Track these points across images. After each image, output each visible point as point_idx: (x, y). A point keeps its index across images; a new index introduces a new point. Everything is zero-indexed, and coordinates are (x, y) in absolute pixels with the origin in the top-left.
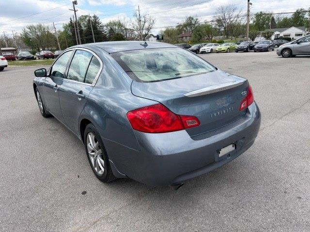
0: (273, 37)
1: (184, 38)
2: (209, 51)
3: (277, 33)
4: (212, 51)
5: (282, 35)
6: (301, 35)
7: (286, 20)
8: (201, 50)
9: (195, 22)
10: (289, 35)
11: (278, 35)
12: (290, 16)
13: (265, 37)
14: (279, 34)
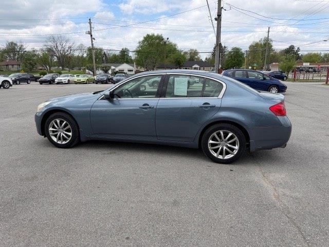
0: (110, 72)
1: (10, 67)
2: (67, 82)
3: (113, 67)
4: (69, 82)
5: (117, 69)
6: (132, 71)
7: (115, 56)
8: (56, 81)
9: (20, 48)
10: (123, 70)
11: (113, 69)
12: (118, 53)
13: (104, 70)
14: (115, 69)
